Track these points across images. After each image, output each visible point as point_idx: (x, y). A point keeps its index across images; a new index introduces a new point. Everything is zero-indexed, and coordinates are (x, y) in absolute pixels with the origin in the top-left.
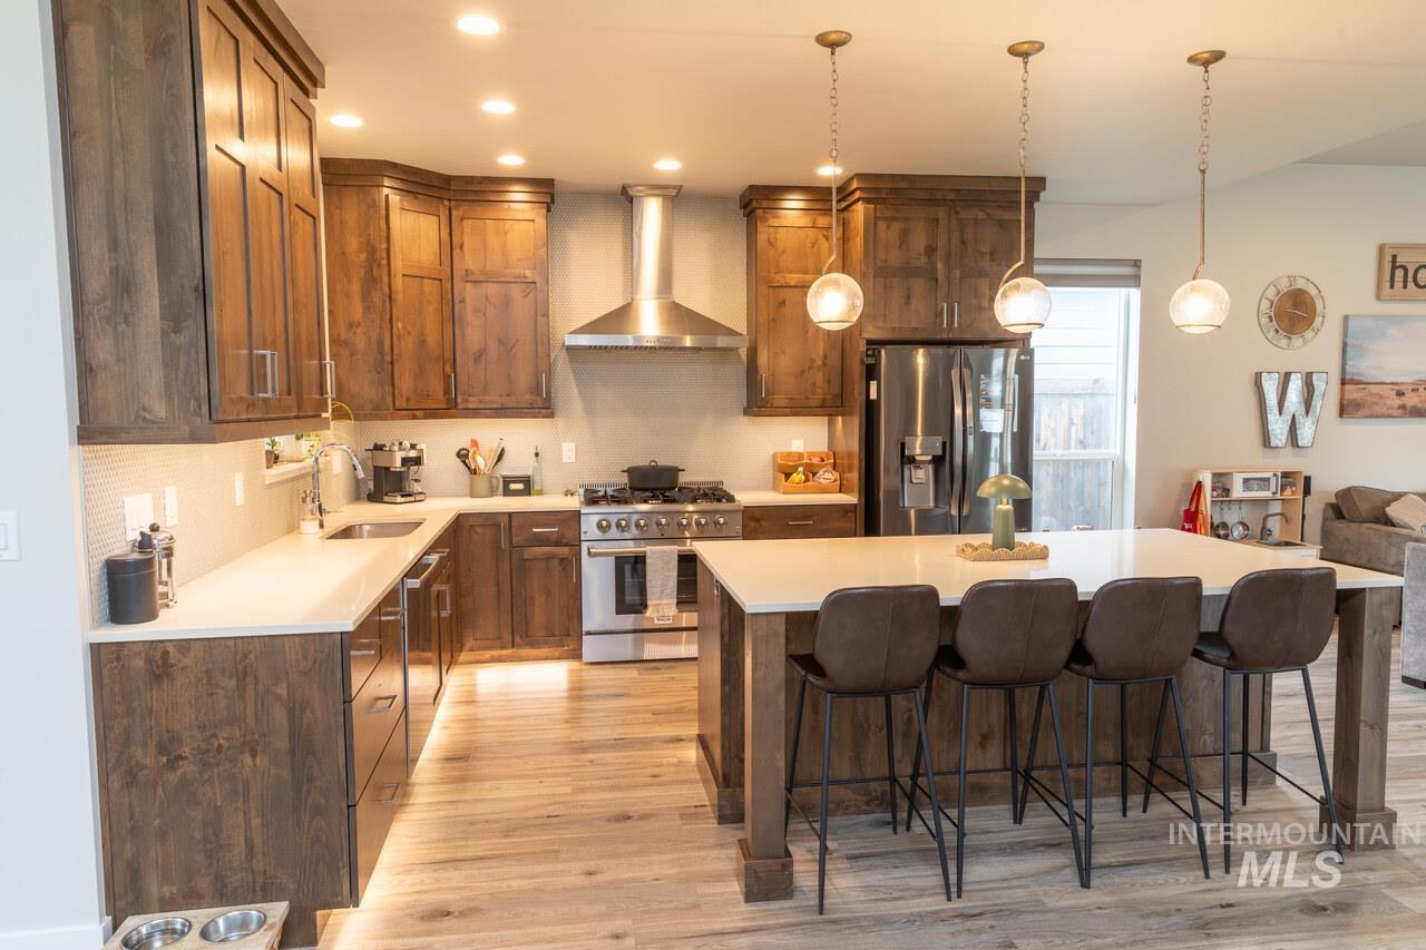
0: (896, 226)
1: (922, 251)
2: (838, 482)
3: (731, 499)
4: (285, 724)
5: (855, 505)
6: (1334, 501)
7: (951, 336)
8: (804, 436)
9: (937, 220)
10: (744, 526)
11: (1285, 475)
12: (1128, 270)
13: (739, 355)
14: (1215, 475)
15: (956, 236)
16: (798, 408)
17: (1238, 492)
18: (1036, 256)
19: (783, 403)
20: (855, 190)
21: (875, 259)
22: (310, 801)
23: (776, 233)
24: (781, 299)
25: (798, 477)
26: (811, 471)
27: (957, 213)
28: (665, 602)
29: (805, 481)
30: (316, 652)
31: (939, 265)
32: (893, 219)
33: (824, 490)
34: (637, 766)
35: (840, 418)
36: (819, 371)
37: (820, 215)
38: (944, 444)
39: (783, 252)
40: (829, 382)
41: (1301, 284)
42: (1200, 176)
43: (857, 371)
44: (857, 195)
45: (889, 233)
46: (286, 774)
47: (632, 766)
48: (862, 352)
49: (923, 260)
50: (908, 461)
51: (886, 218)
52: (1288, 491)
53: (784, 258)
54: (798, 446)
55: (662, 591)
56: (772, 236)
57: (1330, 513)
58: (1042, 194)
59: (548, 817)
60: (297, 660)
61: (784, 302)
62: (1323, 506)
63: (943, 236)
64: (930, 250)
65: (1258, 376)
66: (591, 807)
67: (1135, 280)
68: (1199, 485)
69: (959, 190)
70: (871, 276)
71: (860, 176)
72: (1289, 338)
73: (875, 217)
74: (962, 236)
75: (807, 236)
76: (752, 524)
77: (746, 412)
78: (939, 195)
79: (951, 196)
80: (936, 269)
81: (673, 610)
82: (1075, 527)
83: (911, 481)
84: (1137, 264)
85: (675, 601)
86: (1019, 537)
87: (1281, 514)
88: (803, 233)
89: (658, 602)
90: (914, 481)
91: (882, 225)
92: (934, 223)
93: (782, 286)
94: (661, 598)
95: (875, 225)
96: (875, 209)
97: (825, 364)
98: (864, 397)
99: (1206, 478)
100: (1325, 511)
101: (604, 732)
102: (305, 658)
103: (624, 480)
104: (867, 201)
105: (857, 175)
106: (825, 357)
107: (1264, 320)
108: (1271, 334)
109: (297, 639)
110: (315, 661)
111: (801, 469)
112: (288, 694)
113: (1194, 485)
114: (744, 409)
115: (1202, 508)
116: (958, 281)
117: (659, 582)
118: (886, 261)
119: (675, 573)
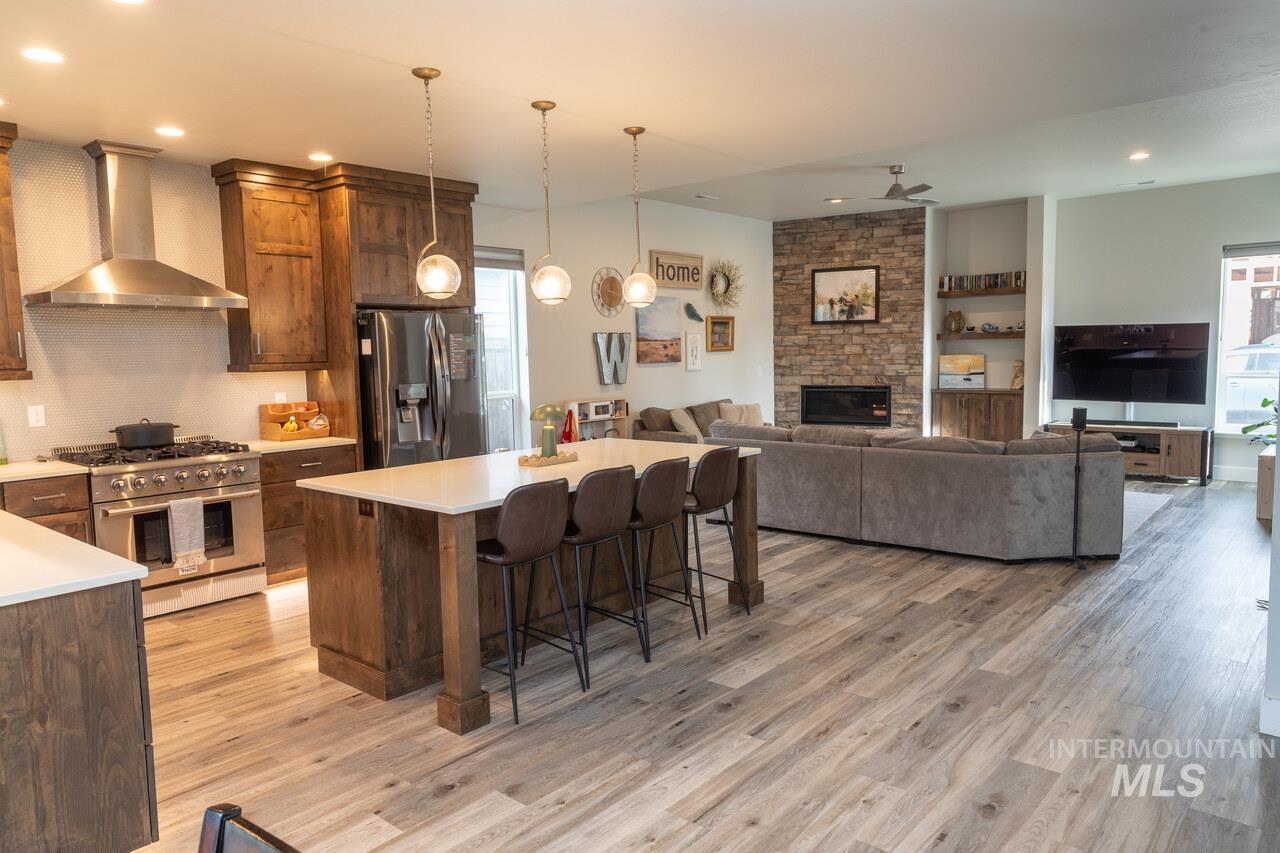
0: (374, 210)
1: (395, 232)
2: (328, 428)
3: (246, 448)
4: (78, 681)
5: (354, 445)
6: (639, 418)
8: (286, 389)
9: (405, 209)
10: (261, 472)
11: (617, 402)
12: (516, 257)
13: (220, 316)
14: (580, 405)
15: (419, 222)
16: (287, 364)
17: (593, 417)
18: (475, 243)
19: (277, 359)
20: (340, 176)
21: (360, 235)
22: (106, 752)
23: (259, 205)
24: (269, 264)
25: (291, 425)
26: (302, 420)
27: (419, 204)
28: (193, 551)
29: (298, 429)
30: (107, 603)
31: (408, 246)
32: (374, 205)
33: (316, 435)
34: (264, 687)
35: (325, 372)
36: (305, 330)
37: (299, 193)
38: (428, 389)
39: (268, 223)
40: (315, 340)
41: (613, 274)
42: (634, 206)
43: (348, 330)
44: (341, 180)
45: (369, 216)
46: (80, 731)
47: (260, 688)
48: (353, 315)
49: (396, 241)
50: (402, 404)
51: (365, 203)
52: (618, 414)
53: (268, 228)
54: (280, 398)
55: (191, 542)
56: (257, 208)
57: (637, 425)
58: (476, 196)
59: (229, 741)
60: (88, 615)
62: (632, 422)
63: (409, 223)
64: (401, 232)
65: (595, 336)
66: (261, 723)
67: (519, 264)
68: (570, 413)
69: (419, 186)
70: (357, 251)
71: (345, 166)
72: (609, 310)
73: (358, 202)
74: (423, 223)
75: (288, 211)
76: (268, 469)
77: (231, 369)
78: (405, 189)
79: (413, 190)
81: (202, 559)
82: (497, 450)
83: (402, 421)
84: (521, 253)
85: (204, 549)
86: (560, 448)
87: (614, 429)
88: (284, 207)
89: (187, 553)
90: (404, 420)
91: (363, 208)
92: (402, 211)
93: (269, 254)
94: (190, 549)
95: (358, 208)
96: (357, 195)
97: (310, 324)
98: (357, 353)
99: (574, 408)
100: (634, 425)
101: (201, 673)
102: (96, 611)
103: (113, 439)
104: (349, 186)
105: (342, 164)
106: (311, 317)
107: (596, 297)
108: (600, 307)
109: (87, 596)
110: (107, 613)
111: (292, 418)
112: (80, 651)
113: (567, 413)
114: (228, 366)
115: (573, 428)
117: (188, 533)
118: (368, 239)
119: (201, 522)
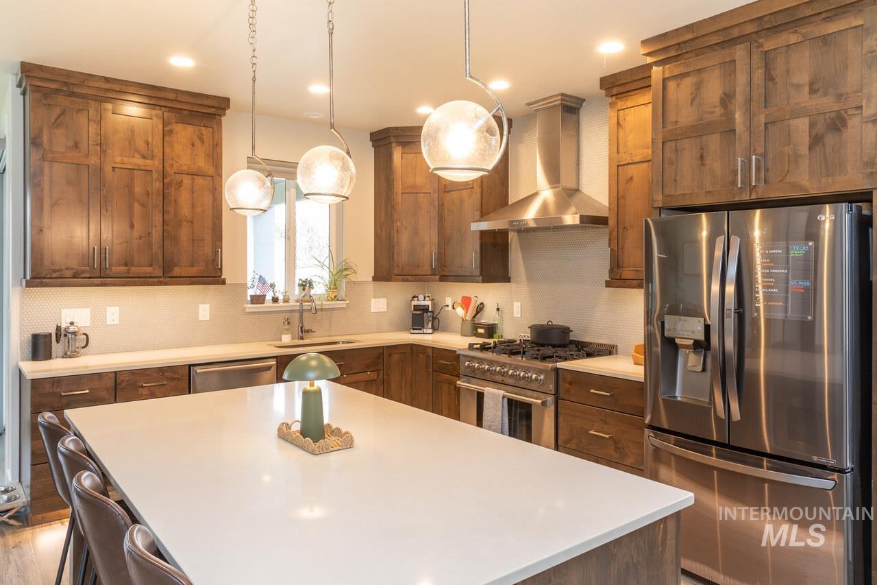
0: (687, 82)
1: (717, 101)
7: (754, 196)
9: (735, 61)
15: (759, 75)
21: (664, 123)
27: (760, 46)
31: (738, 115)
49: (718, 112)
61: (632, 178)
63: (741, 79)
64: (727, 99)
74: (767, 71)
80: (734, 119)
92: (729, 67)
116: (762, 128)
118: (676, 123)
